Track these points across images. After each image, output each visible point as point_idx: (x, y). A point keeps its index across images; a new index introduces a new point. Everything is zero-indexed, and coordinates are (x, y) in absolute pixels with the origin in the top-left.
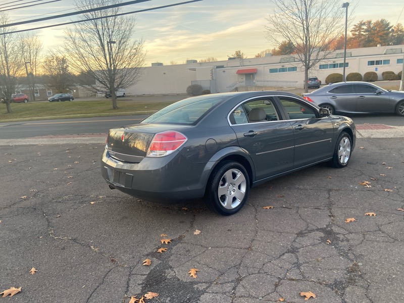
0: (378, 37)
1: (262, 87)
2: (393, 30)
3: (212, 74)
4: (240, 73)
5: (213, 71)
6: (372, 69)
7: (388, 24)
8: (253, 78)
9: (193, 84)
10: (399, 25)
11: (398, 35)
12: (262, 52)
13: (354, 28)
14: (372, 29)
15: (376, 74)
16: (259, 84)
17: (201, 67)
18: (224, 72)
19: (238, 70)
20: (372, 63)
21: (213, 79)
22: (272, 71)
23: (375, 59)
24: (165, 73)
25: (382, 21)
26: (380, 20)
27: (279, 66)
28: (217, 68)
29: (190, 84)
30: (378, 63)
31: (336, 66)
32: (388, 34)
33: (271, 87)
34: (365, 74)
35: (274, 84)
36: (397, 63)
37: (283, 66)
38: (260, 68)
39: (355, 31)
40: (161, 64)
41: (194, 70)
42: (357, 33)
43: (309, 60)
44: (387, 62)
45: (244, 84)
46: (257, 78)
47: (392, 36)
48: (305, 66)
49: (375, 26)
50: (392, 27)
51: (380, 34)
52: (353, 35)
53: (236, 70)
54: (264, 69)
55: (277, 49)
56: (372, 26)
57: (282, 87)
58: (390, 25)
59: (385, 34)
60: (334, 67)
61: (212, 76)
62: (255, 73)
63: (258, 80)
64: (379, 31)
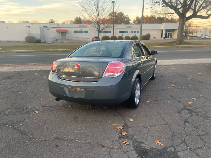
0: (119, 20)
1: (71, 40)
2: (125, 17)
3: (41, 30)
4: (58, 31)
5: (42, 28)
6: (121, 35)
7: (123, 15)
8: (66, 35)
9: (29, 35)
10: (127, 15)
11: (127, 20)
12: (66, 21)
13: (109, 15)
14: (117, 16)
15: (123, 37)
16: (69, 38)
17: (33, 26)
18: (48, 30)
19: (57, 30)
20: (121, 32)
21: (41, 33)
22: (75, 32)
23: (122, 30)
24: (8, 28)
25: (121, 12)
26: (120, 12)
27: (79, 30)
28: (43, 27)
29: (27, 36)
30: (123, 32)
31: (106, 32)
32: (123, 19)
33: (76, 40)
34: (118, 37)
35: (77, 39)
36: (131, 33)
37: (81, 30)
38: (69, 30)
39: (110, 16)
40: (4, 22)
41: (29, 27)
42: (111, 17)
43: (100, 28)
44: (127, 32)
45: (60, 38)
46: (67, 35)
47: (125, 20)
48: (98, 31)
49: (118, 15)
50: (125, 16)
51: (120, 19)
52: (109, 18)
53: (55, 29)
54: (71, 31)
55: (74, 20)
56: (117, 14)
57: (81, 41)
58: (124, 15)
59: (122, 19)
60: (105, 33)
61: (41, 31)
62: (67, 32)
63: (68, 36)
64: (120, 17)
